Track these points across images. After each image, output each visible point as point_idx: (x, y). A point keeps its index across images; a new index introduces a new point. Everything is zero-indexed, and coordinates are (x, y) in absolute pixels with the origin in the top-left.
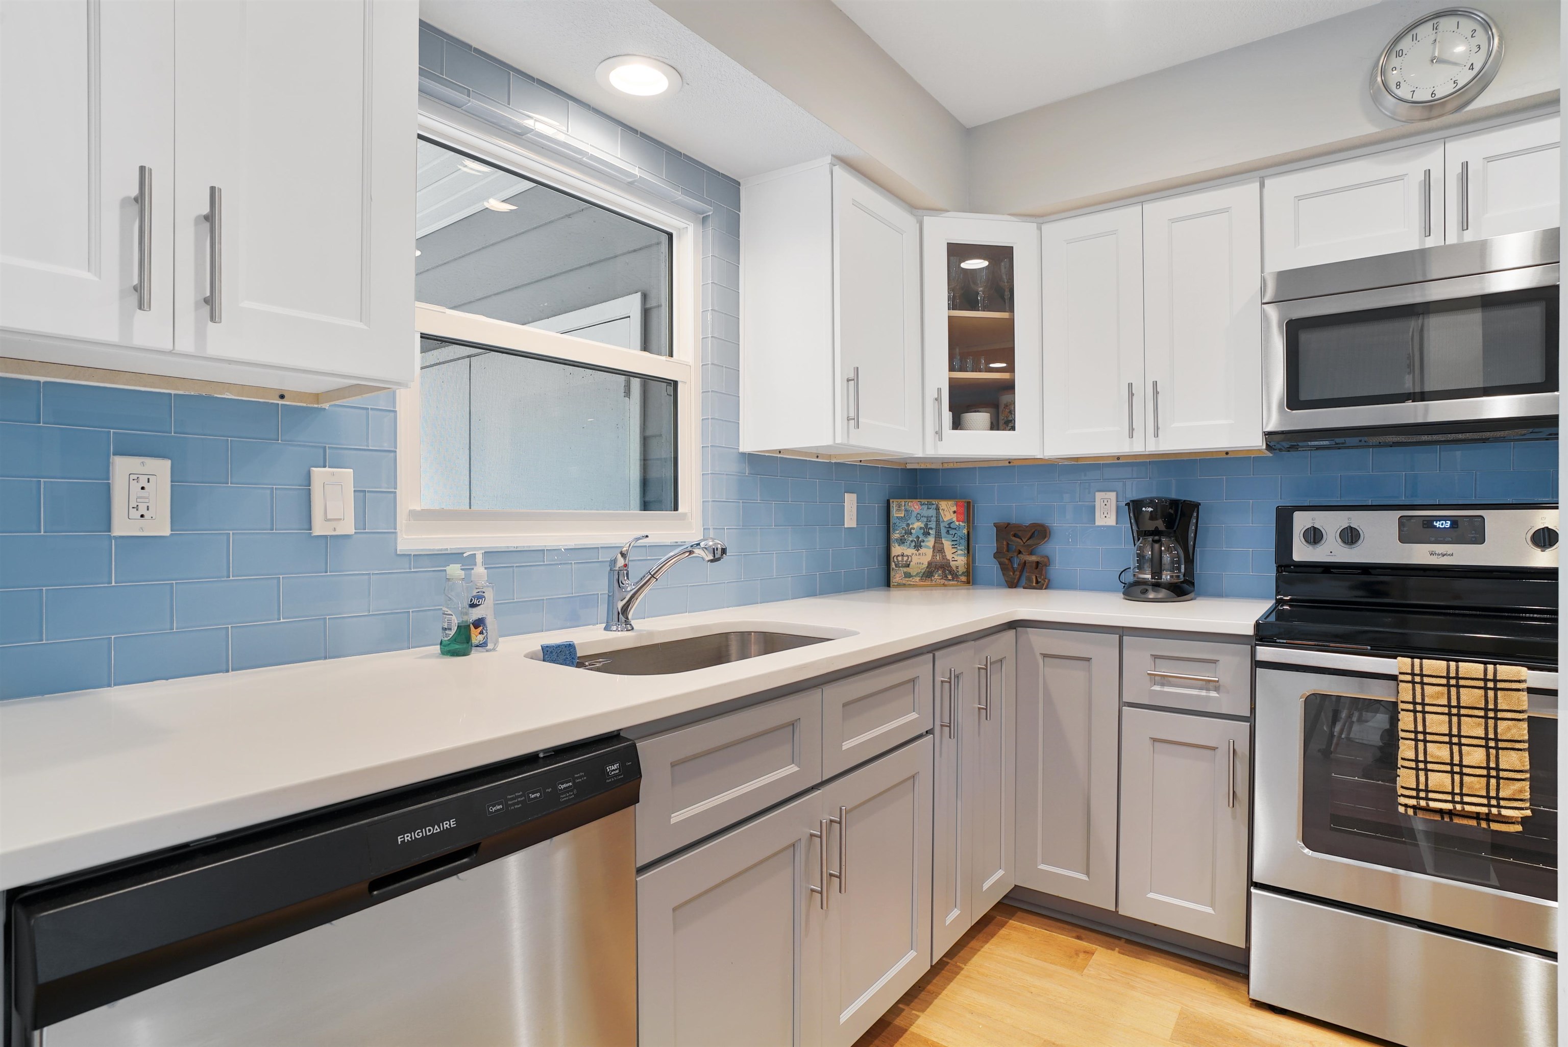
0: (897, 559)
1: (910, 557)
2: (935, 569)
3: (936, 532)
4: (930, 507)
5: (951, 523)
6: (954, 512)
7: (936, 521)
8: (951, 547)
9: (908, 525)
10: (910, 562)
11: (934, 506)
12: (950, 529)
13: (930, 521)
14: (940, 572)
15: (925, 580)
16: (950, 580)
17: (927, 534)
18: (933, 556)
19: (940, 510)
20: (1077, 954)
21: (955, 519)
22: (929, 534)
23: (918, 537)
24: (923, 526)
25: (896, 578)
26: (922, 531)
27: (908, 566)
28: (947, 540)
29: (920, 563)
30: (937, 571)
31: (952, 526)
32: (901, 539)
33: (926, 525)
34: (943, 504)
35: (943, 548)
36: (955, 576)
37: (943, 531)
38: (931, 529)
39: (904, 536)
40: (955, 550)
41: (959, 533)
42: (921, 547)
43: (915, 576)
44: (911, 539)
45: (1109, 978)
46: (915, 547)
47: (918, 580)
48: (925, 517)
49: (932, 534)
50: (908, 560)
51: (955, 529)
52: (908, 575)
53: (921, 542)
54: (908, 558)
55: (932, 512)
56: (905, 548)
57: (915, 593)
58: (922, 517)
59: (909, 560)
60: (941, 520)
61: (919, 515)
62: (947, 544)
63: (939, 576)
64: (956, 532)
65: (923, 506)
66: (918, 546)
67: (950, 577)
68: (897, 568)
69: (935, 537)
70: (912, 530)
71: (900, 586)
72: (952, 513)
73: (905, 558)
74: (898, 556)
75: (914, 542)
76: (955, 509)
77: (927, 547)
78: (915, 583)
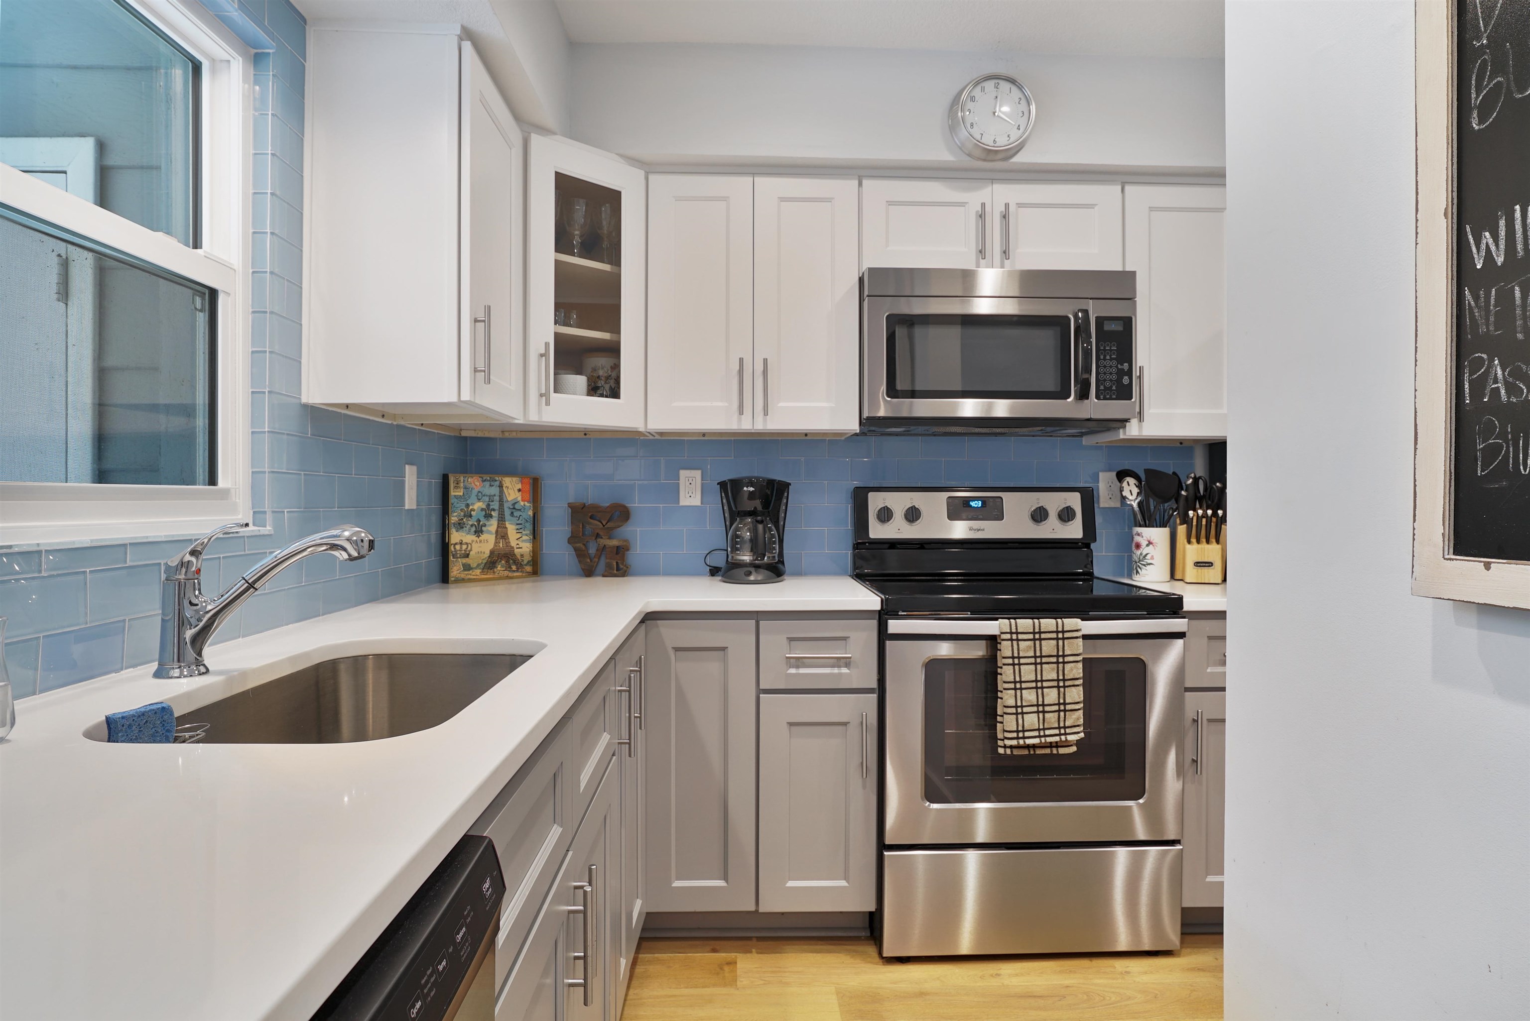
0: (455, 548)
1: (469, 545)
2: (498, 559)
3: (499, 515)
4: (492, 483)
5: (516, 503)
6: (519, 490)
7: (500, 501)
8: (515, 531)
9: (468, 506)
10: (470, 551)
11: (497, 483)
12: (514, 510)
13: (493, 501)
14: (503, 562)
15: (487, 572)
16: (514, 571)
17: (488, 516)
18: (496, 543)
19: (504, 488)
20: (721, 969)
21: (519, 499)
22: (491, 516)
23: (479, 521)
24: (484, 507)
25: (452, 572)
26: (484, 513)
27: (467, 556)
28: (511, 524)
29: (481, 552)
30: (500, 561)
31: (517, 506)
32: (459, 524)
33: (488, 505)
34: (507, 481)
35: (507, 534)
36: (520, 566)
37: (507, 513)
38: (494, 510)
39: (462, 519)
40: (519, 535)
41: (524, 515)
42: (482, 532)
43: (476, 568)
44: (470, 523)
45: (762, 982)
46: (475, 532)
47: (478, 573)
48: (487, 496)
49: (495, 517)
50: (467, 548)
51: (520, 510)
52: (467, 567)
53: (482, 526)
54: (468, 546)
55: (495, 491)
56: (464, 534)
57: (476, 590)
58: (484, 496)
59: (469, 548)
60: (505, 499)
61: (480, 494)
62: (511, 529)
63: (502, 566)
64: (521, 513)
65: (485, 483)
66: (479, 532)
67: (514, 568)
68: (454, 560)
69: (499, 520)
70: (472, 512)
71: (458, 581)
72: (516, 491)
73: (464, 547)
74: (456, 544)
75: (474, 527)
76: (519, 486)
77: (489, 532)
78: (475, 577)
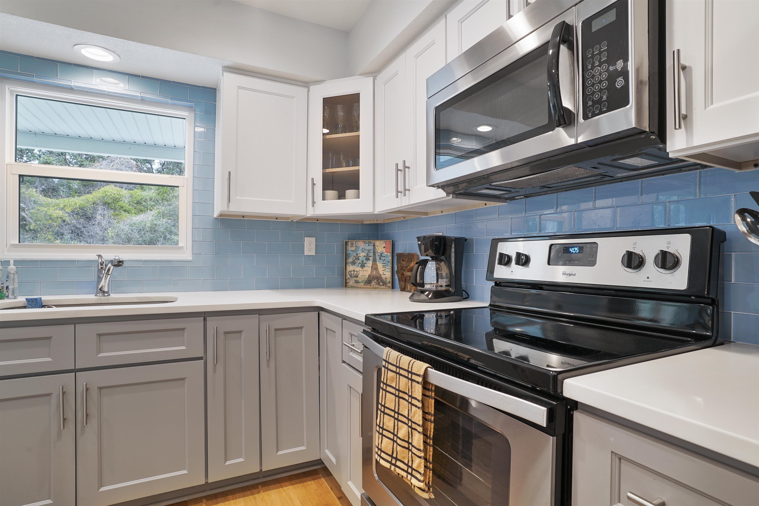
0: (351, 273)
1: (358, 272)
2: (373, 279)
3: (373, 259)
4: (370, 244)
5: (382, 253)
6: (384, 247)
7: (373, 253)
8: (382, 267)
9: (357, 254)
10: (358, 275)
11: (372, 244)
12: (381, 257)
13: (370, 252)
14: (375, 281)
15: (367, 285)
16: (381, 285)
17: (368, 259)
18: (371, 271)
19: (376, 246)
21: (384, 251)
22: (369, 259)
23: (363, 261)
24: (365, 255)
25: (350, 283)
26: (365, 258)
27: (357, 277)
28: (380, 263)
29: (364, 276)
30: (374, 280)
31: (382, 255)
32: (353, 262)
33: (368, 254)
34: (378, 243)
35: (377, 268)
36: (384, 283)
37: (378, 258)
38: (371, 256)
39: (355, 260)
40: (384, 269)
41: (387, 259)
42: (364, 266)
43: (361, 282)
44: (359, 262)
46: (361, 266)
47: (362, 285)
48: (367, 250)
49: (371, 260)
50: (357, 273)
51: (385, 257)
52: (357, 282)
53: (364, 264)
54: (357, 272)
55: (371, 247)
56: (355, 267)
57: (361, 291)
58: (365, 250)
59: (358, 273)
60: (376, 252)
61: (363, 249)
62: (380, 265)
63: (375, 283)
64: (385, 258)
65: (366, 244)
67: (381, 284)
68: (351, 278)
69: (373, 261)
70: (359, 257)
71: (352, 287)
72: (383, 248)
73: (355, 273)
74: (352, 271)
75: (360, 264)
76: (384, 245)
77: (368, 267)
78: (361, 286)
